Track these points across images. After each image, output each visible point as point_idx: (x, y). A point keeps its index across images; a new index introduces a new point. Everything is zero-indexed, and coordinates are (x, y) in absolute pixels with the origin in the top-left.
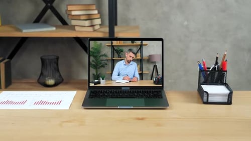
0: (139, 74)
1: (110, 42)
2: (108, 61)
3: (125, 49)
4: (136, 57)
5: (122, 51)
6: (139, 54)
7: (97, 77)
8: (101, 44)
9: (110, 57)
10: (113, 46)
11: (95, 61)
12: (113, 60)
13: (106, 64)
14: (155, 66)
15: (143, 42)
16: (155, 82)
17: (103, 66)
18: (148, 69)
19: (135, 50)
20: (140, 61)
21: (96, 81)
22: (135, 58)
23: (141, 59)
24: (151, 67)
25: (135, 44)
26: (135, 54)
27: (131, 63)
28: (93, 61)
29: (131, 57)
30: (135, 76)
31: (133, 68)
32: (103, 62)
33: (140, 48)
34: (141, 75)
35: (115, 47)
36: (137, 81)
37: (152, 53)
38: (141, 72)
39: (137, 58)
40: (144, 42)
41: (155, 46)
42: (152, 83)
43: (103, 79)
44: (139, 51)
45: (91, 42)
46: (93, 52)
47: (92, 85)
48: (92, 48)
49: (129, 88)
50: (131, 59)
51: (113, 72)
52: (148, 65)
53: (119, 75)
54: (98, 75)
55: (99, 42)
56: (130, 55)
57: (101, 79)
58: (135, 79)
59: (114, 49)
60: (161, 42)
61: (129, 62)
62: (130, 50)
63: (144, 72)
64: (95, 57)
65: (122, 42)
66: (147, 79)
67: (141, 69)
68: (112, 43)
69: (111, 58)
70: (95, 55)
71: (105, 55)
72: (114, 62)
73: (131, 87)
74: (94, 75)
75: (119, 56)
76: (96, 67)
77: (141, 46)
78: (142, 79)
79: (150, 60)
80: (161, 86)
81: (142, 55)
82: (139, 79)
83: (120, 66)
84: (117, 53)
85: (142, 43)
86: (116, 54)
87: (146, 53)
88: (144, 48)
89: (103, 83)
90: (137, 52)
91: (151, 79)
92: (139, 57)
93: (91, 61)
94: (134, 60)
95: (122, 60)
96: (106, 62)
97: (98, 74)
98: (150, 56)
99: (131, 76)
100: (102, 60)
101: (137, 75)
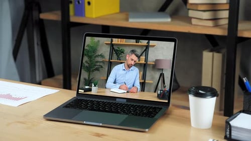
0: (140, 83)
1: (110, 39)
2: (104, 63)
3: (127, 50)
4: (139, 61)
5: (123, 52)
6: (143, 57)
7: (89, 82)
8: (99, 41)
9: (107, 58)
10: (112, 45)
11: (89, 62)
12: (111, 62)
13: (102, 67)
14: (162, 75)
15: (151, 41)
16: (159, 96)
17: (97, 69)
18: (153, 78)
19: (139, 51)
20: (144, 67)
21: (87, 87)
22: (137, 62)
23: (145, 64)
24: (157, 75)
25: (139, 44)
26: (139, 57)
27: (131, 68)
28: (86, 62)
29: (132, 60)
30: (135, 85)
31: (134, 75)
32: (98, 64)
33: (145, 50)
34: (143, 85)
35: (114, 46)
36: (137, 92)
37: (160, 57)
38: (143, 81)
39: (141, 62)
40: (152, 43)
41: (165, 48)
42: (155, 97)
43: (95, 86)
44: (144, 54)
45: (87, 37)
46: (88, 51)
47: (81, 91)
48: (88, 46)
49: (125, 100)
50: (133, 63)
51: (109, 78)
52: (152, 73)
53: (115, 82)
54: (91, 80)
55: (96, 39)
56: (132, 58)
57: (93, 85)
58: (135, 90)
59: (113, 48)
60: (173, 43)
61: (129, 66)
62: (133, 52)
63: (146, 81)
64: (90, 57)
65: (124, 40)
66: (149, 91)
67: (144, 77)
68: (112, 41)
69: (108, 60)
70: (90, 54)
71: (102, 56)
72: (111, 65)
73: (128, 100)
74: (85, 79)
75: (119, 58)
76: (89, 70)
77: (147, 47)
78: (143, 90)
79: (156, 66)
80: (167, 101)
81: (146, 60)
82: (139, 90)
83: (118, 70)
84: (117, 54)
85: (148, 43)
86: (115, 56)
87: (153, 56)
88: (150, 49)
89: (95, 91)
90: (141, 55)
91: (155, 92)
92: (143, 62)
93: (84, 61)
94: (136, 65)
95: (122, 63)
96: (101, 64)
97: (91, 78)
98: (157, 61)
99: (129, 85)
100: (97, 62)
101: (138, 85)
